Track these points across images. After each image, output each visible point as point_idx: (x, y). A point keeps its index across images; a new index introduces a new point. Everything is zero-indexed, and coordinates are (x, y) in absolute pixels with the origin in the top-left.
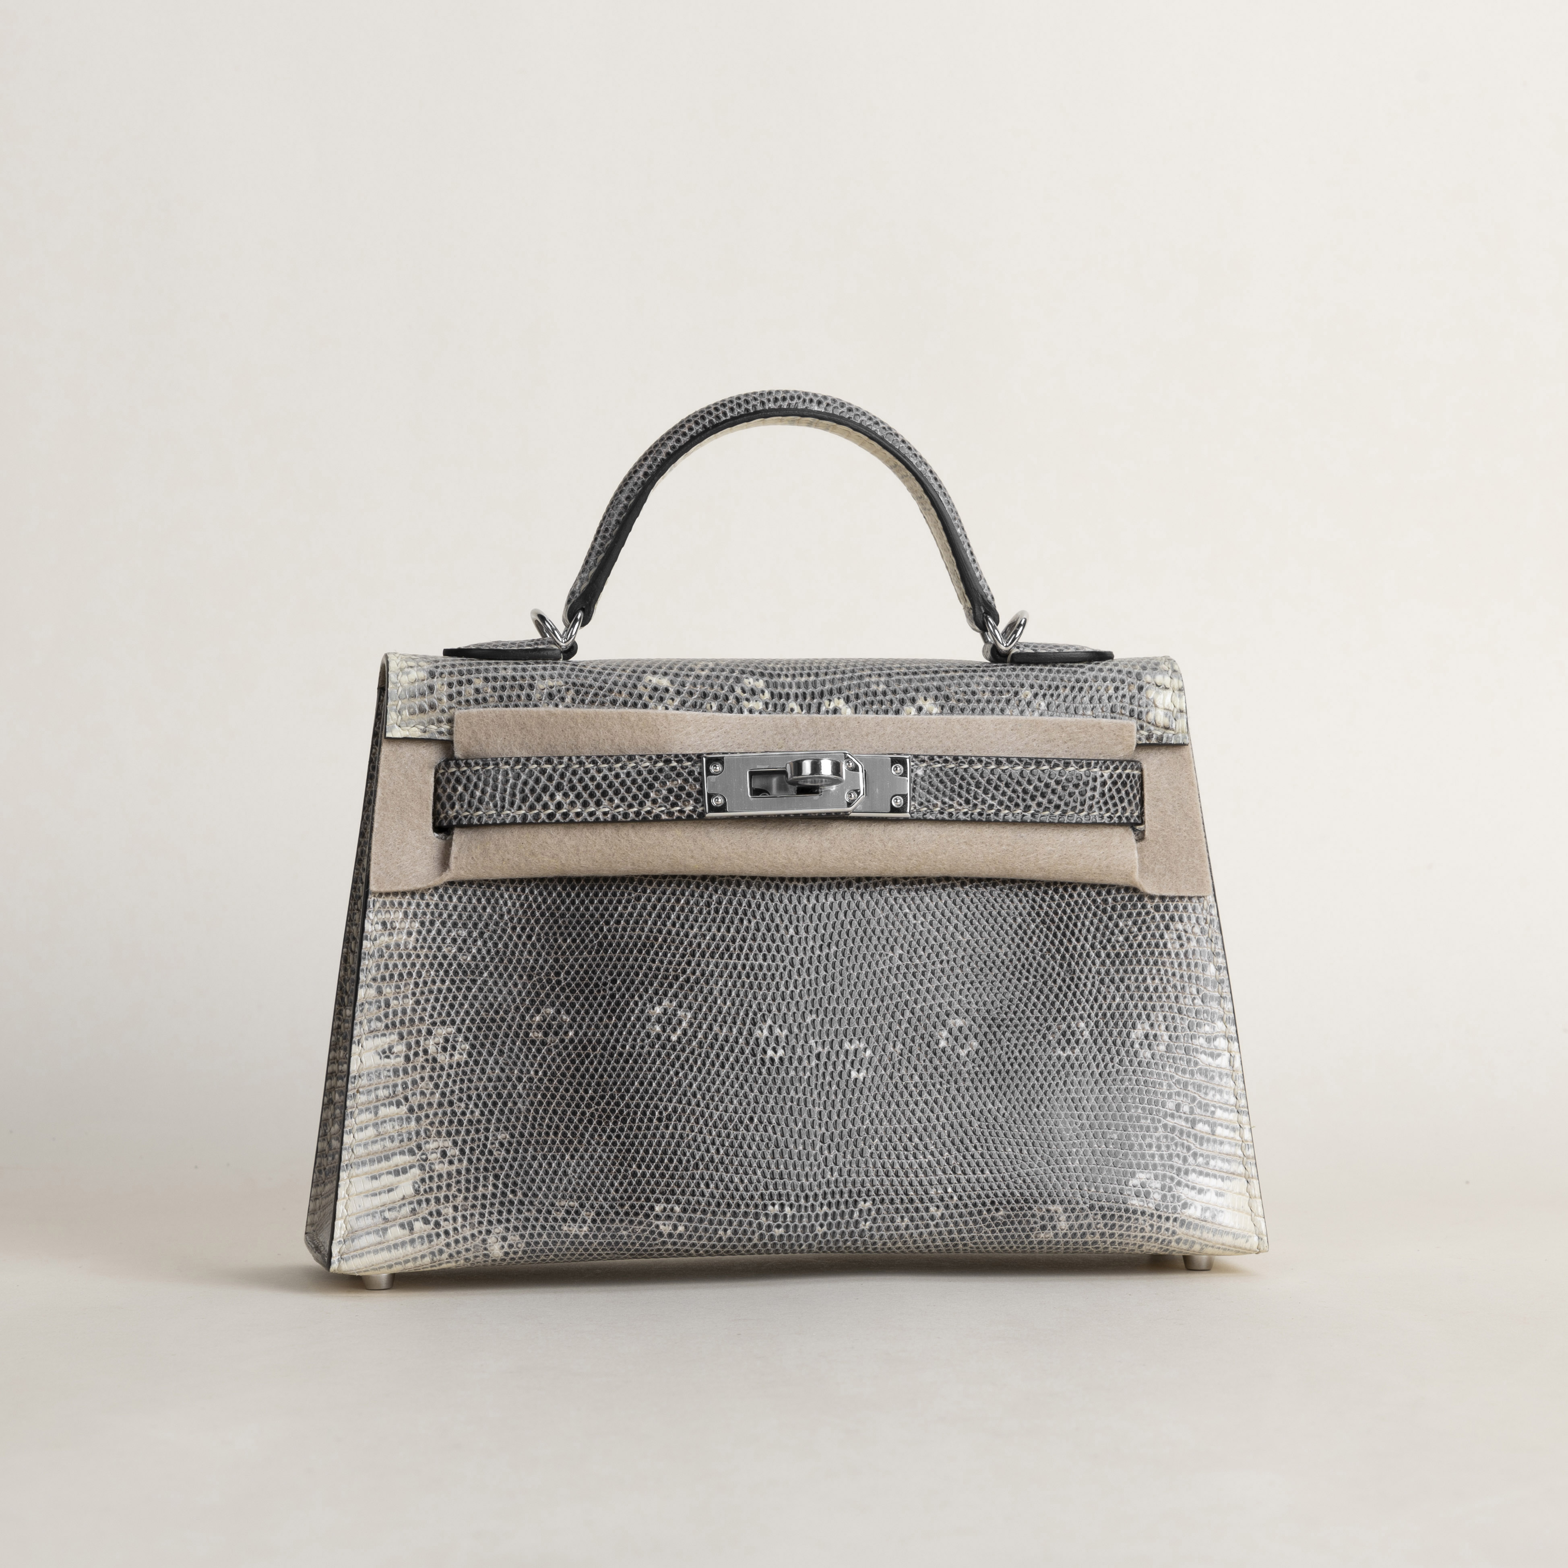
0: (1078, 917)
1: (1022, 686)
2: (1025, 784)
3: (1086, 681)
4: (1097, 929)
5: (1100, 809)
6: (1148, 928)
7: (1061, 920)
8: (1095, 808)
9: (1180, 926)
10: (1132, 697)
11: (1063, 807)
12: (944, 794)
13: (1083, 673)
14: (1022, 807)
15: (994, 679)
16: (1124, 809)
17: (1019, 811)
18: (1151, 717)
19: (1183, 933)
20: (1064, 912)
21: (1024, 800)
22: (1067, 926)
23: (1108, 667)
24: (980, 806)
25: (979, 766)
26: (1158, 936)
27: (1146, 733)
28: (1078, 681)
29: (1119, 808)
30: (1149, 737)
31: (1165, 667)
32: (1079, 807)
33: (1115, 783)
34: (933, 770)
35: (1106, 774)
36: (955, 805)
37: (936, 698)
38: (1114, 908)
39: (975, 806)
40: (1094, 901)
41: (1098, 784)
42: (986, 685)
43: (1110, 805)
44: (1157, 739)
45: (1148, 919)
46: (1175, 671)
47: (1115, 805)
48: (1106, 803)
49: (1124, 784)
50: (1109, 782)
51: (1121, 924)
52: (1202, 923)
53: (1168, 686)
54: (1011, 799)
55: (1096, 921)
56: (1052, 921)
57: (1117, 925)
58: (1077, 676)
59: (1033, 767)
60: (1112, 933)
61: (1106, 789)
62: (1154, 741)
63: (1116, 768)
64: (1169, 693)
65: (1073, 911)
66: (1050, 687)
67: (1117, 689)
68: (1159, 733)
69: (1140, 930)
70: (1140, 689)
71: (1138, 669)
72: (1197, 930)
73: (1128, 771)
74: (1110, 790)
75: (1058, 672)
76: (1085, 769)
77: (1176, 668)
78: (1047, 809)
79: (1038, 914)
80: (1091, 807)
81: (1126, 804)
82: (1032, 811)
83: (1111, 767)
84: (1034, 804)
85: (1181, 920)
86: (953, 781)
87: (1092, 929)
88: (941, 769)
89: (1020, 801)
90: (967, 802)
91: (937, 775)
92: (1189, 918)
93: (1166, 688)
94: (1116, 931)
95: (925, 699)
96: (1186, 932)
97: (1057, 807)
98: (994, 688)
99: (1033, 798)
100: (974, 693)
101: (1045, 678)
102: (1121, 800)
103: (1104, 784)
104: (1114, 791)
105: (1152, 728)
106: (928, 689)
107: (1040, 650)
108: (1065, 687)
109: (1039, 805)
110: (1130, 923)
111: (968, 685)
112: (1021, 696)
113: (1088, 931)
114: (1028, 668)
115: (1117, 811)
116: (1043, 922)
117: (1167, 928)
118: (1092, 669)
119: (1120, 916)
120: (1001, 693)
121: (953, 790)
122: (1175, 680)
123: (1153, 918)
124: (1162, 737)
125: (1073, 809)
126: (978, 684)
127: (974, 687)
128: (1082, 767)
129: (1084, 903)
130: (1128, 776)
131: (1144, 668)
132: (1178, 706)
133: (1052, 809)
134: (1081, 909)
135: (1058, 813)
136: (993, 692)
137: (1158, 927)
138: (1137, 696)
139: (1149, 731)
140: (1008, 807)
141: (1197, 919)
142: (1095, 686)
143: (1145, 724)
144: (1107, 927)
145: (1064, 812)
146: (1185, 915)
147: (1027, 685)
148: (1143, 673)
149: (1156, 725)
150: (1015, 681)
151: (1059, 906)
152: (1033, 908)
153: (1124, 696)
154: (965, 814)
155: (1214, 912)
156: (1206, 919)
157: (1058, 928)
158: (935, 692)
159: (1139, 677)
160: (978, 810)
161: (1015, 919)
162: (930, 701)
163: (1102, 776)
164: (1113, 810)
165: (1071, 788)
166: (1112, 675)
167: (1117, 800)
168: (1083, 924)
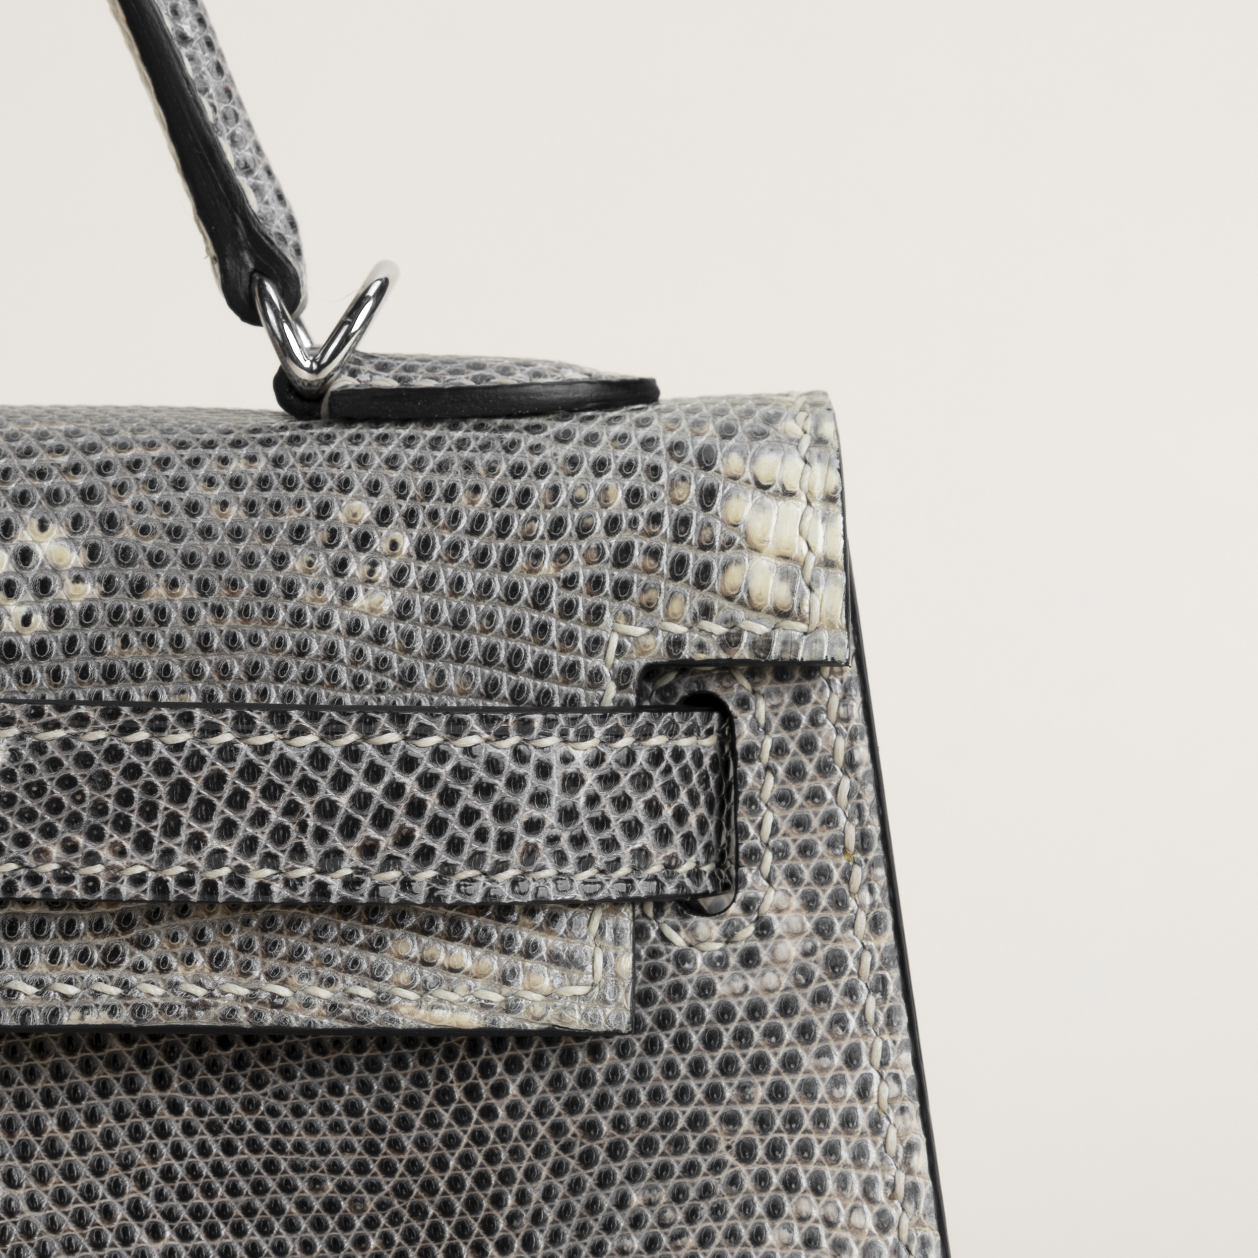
0: (506, 1177)
1: (345, 486)
2: (325, 790)
3: (542, 471)
4: (565, 1213)
5: (561, 859)
6: (718, 1212)
7: (455, 1184)
8: (545, 856)
9: (812, 1207)
10: (683, 523)
11: (441, 854)
12: (74, 820)
13: (535, 449)
14: (314, 858)
15: (261, 466)
16: (642, 856)
17: (304, 871)
18: (734, 577)
19: (822, 1230)
20: (466, 1161)
21: (321, 836)
22: (472, 1205)
23: (617, 429)
24: (182, 856)
25: (183, 736)
26: (745, 1235)
27: (720, 630)
28: (517, 471)
29: (625, 850)
30: (730, 641)
31: (792, 427)
32: (492, 854)
33: (609, 780)
34: (39, 748)
35: (581, 752)
36: (105, 854)
37: (77, 522)
38: (615, 1151)
39: (168, 856)
40: (557, 1129)
41: (554, 784)
42: (236, 483)
43: (593, 847)
44: (753, 645)
45: (719, 1182)
46: (820, 441)
47: (609, 845)
48: (579, 841)
49: (643, 781)
50: (590, 777)
51: (636, 1199)
52: (880, 1193)
53: (793, 485)
54: (280, 835)
55: (561, 1187)
56: (429, 1188)
57: (622, 1202)
58: (514, 458)
59: (351, 737)
60: (609, 1226)
61: (581, 798)
62: (743, 652)
63: (616, 734)
64: (796, 507)
65: (492, 1157)
66: (428, 489)
67: (634, 497)
68: (761, 629)
69: (692, 1216)
70: (708, 496)
71: (709, 435)
72: (867, 1219)
73: (657, 740)
74: (593, 800)
75: (462, 444)
76: (513, 739)
77: (827, 430)
78: (391, 862)
79: (387, 1168)
80: (530, 853)
81: (647, 839)
82: (345, 871)
83: (599, 732)
84: (351, 852)
85: (817, 1187)
86: (102, 781)
87: (550, 1214)
88: (66, 744)
89: (308, 843)
90: (144, 843)
91: (54, 764)
92: (843, 1182)
93: (788, 494)
94: (622, 1220)
95: (43, 526)
96: (830, 1224)
97: (425, 855)
98: (257, 495)
99: (350, 829)
100: (193, 509)
101: (418, 464)
102: (633, 829)
103: (573, 782)
104: (606, 806)
105: (741, 614)
106: (54, 497)
107: (421, 382)
108: (476, 490)
109: (369, 850)
110: (663, 1196)
111: (179, 484)
112: (338, 514)
113: (537, 1218)
114: (370, 433)
115: (615, 864)
116: (402, 1191)
117: (775, 1211)
118: (563, 438)
119: (634, 1175)
120: (276, 507)
121: (100, 809)
122: (818, 468)
123: (734, 1181)
124: (768, 642)
125: (476, 860)
126: (211, 482)
127: (196, 490)
128: (502, 735)
129: (527, 1133)
130: (656, 757)
131: (727, 433)
132: (819, 548)
133: (408, 862)
134: (516, 1154)
135: (430, 873)
136: (251, 507)
137: (746, 1209)
138: (697, 517)
139: (730, 622)
140: (270, 860)
141: (868, 1186)
142: (569, 485)
143: (717, 603)
144: (592, 1206)
145: (447, 870)
146: (830, 1174)
147: (357, 486)
148: (721, 448)
149: (749, 604)
150: (324, 471)
151: (451, 1141)
152: (372, 1148)
153: (655, 519)
154: (139, 880)
155: (920, 1161)
156: (892, 1186)
157: (446, 1209)
158: (75, 505)
159: (706, 460)
160: (178, 869)
161: (316, 1184)
162: (56, 530)
163: (566, 760)
164: (601, 859)
165: (467, 796)
166: (624, 455)
167: (616, 830)
168: (522, 1198)
